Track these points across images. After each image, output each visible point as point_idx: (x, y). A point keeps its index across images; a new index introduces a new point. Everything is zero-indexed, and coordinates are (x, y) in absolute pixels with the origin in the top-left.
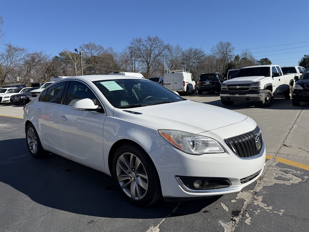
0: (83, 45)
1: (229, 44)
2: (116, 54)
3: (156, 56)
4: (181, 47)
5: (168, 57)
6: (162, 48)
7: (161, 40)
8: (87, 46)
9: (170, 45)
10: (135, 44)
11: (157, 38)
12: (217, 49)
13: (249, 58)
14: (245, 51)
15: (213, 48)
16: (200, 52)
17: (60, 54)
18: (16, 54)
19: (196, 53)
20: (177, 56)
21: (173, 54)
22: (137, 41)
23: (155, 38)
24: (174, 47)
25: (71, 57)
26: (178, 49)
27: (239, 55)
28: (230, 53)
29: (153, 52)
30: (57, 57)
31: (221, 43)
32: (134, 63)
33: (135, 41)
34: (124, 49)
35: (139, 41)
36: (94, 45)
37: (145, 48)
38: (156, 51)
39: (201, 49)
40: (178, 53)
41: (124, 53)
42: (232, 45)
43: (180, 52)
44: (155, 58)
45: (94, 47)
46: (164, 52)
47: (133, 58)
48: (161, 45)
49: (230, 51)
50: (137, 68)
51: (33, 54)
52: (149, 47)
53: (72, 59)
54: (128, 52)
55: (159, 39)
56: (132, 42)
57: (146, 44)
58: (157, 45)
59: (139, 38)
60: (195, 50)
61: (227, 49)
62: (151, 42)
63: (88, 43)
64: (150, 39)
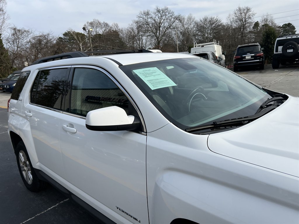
0: (87, 23)
1: (248, 10)
2: (122, 30)
3: (166, 29)
4: (193, 17)
5: (179, 29)
6: (173, 19)
7: (171, 11)
8: (91, 24)
9: (181, 16)
10: (142, 17)
11: (167, 9)
12: (235, 16)
13: (270, 25)
14: (265, 17)
15: (230, 15)
16: (216, 21)
17: (64, 35)
18: (22, 37)
19: (211, 22)
20: (190, 28)
21: (185, 26)
22: (144, 13)
23: (164, 9)
24: (186, 17)
25: (76, 37)
26: (190, 19)
27: (259, 22)
28: (250, 20)
29: (163, 24)
30: (62, 38)
31: (240, 10)
32: (142, 39)
33: (142, 14)
34: (131, 25)
35: (147, 14)
36: (98, 22)
37: (153, 21)
38: (165, 24)
39: (217, 18)
40: (190, 24)
41: (130, 28)
42: (252, 10)
43: (193, 23)
44: (165, 32)
45: (99, 24)
46: (174, 25)
47: (141, 33)
48: (171, 16)
49: (249, 18)
50: (144, 43)
51: (40, 36)
52: (157, 20)
53: (77, 39)
54: (135, 27)
55: (169, 10)
56: (139, 16)
57: (154, 16)
58: (166, 17)
59: (146, 11)
60: (210, 19)
61: (245, 15)
62: (160, 13)
63: (92, 21)
64: (159, 11)
